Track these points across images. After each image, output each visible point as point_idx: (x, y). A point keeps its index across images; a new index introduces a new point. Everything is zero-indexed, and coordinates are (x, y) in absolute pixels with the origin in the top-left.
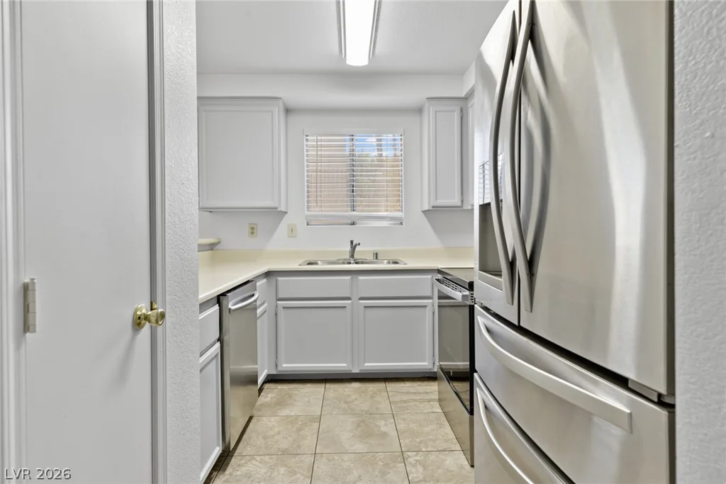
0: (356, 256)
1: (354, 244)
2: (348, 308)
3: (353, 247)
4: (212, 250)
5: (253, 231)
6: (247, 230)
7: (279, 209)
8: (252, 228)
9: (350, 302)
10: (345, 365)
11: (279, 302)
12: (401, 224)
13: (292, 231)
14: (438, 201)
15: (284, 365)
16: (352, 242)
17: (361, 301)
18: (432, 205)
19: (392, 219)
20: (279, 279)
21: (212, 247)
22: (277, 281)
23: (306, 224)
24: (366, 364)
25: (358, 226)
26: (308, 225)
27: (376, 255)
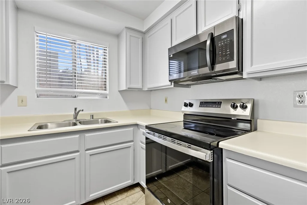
0: (79, 118)
1: (77, 111)
3: (76, 114)
7: (5, 83)
9: (78, 154)
10: (74, 202)
11: (3, 168)
12: (106, 97)
13: (22, 101)
16: (76, 109)
17: (87, 152)
18: (128, 87)
23: (36, 96)
25: (79, 98)
26: (38, 97)
27: (92, 115)
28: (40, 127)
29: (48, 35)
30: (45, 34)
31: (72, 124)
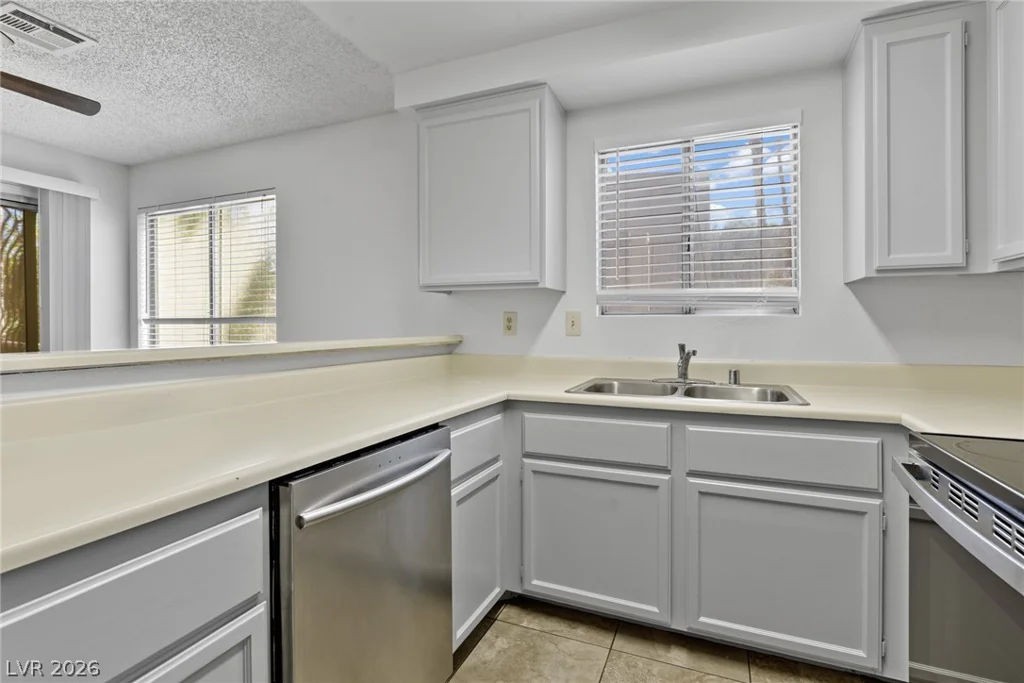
0: (691, 375)
1: (686, 351)
2: (663, 492)
3: (686, 356)
4: (450, 353)
5: (509, 324)
6: (501, 323)
7: (540, 286)
8: (509, 320)
9: (666, 477)
10: (656, 610)
11: (526, 460)
12: (795, 311)
13: (573, 324)
14: (891, 256)
15: (535, 582)
16: (682, 348)
17: (692, 480)
18: (876, 264)
19: (772, 300)
20: (527, 415)
21: (450, 348)
22: (523, 420)
23: (599, 312)
24: (703, 619)
25: (698, 315)
26: (603, 314)
27: (735, 372)
28: (597, 388)
29: (621, 151)
30: (615, 149)
31: (669, 391)
